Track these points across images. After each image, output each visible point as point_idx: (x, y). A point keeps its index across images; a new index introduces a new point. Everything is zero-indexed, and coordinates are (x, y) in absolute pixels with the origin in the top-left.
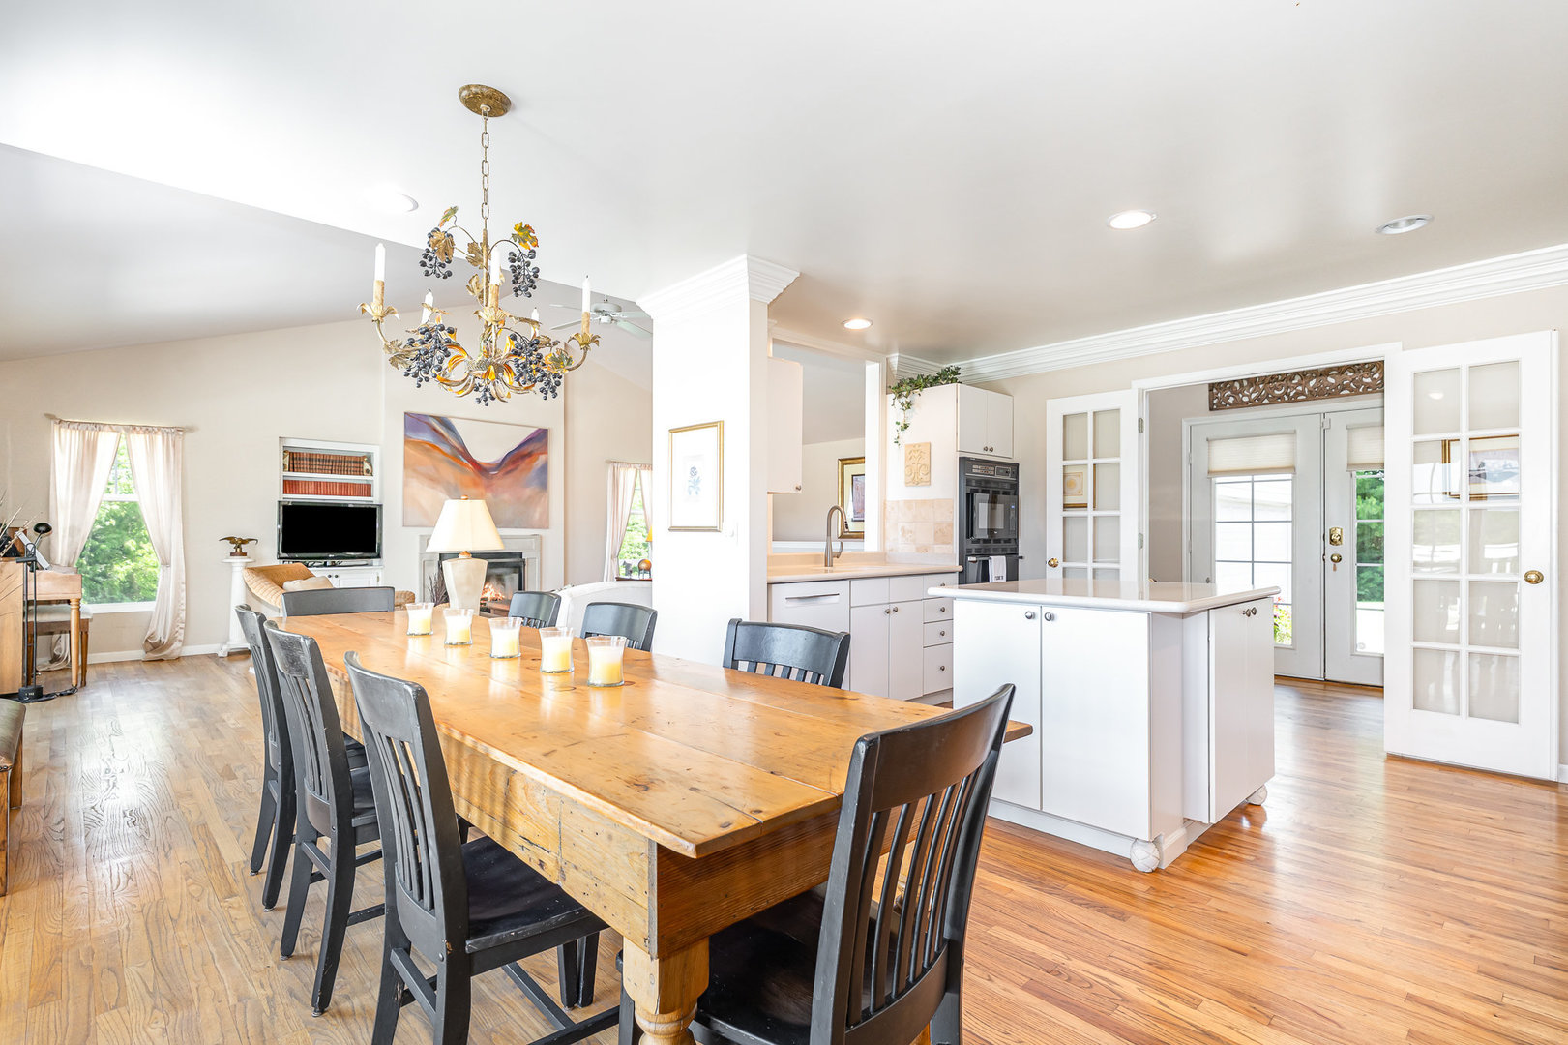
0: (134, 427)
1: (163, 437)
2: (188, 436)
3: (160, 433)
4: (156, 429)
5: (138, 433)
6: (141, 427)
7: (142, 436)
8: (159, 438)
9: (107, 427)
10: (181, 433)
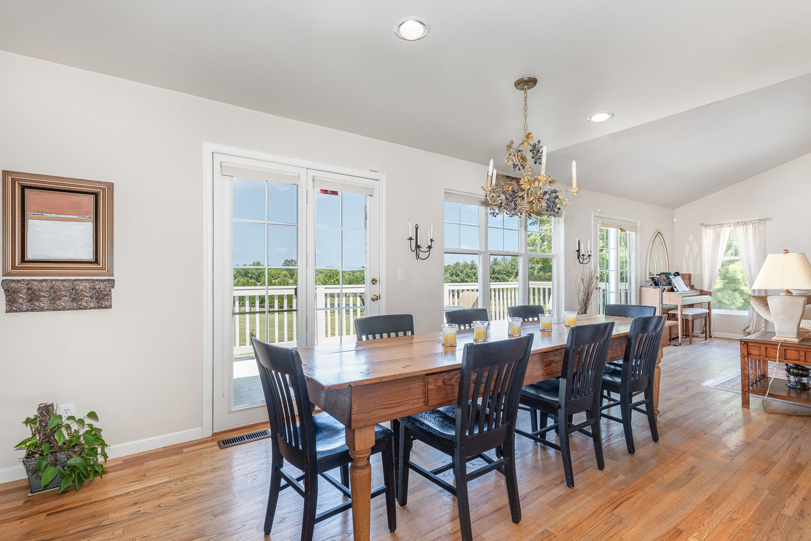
0: (738, 223)
1: (753, 226)
2: (767, 223)
3: (751, 224)
4: (749, 222)
5: (740, 226)
6: (742, 222)
7: (742, 227)
8: (751, 226)
9: (726, 225)
10: (763, 222)
